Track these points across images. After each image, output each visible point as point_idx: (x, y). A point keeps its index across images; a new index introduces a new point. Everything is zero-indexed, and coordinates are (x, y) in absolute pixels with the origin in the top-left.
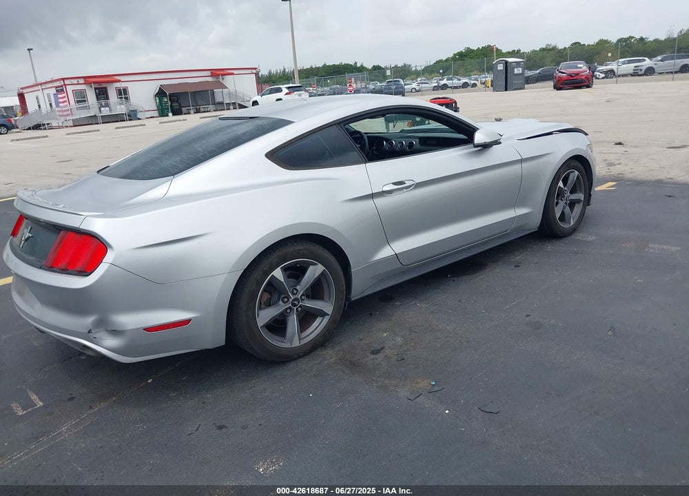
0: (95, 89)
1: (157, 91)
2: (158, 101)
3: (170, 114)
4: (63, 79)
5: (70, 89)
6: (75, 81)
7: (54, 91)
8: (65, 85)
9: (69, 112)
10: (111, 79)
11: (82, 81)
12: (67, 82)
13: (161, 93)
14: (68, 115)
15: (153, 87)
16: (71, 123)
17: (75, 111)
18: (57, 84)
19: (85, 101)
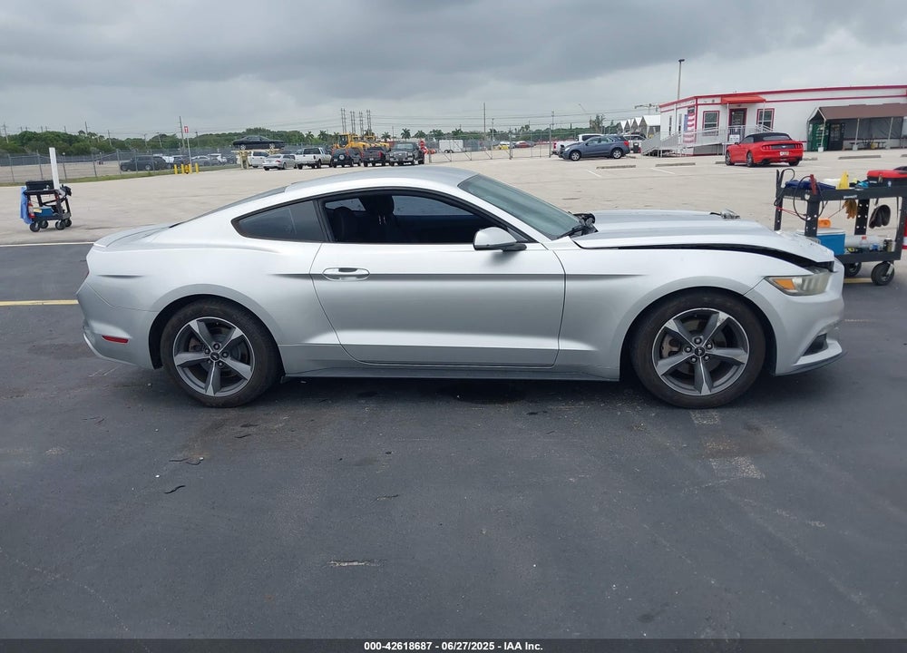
0: (731, 111)
1: (813, 116)
2: (811, 129)
3: (821, 149)
4: (697, 98)
5: (701, 110)
6: (709, 101)
7: (685, 111)
8: (697, 105)
9: (693, 138)
10: (754, 98)
11: (718, 100)
12: (700, 101)
13: (817, 120)
14: (691, 142)
15: (810, 110)
16: (691, 152)
17: (699, 137)
18: (689, 103)
19: (715, 125)
